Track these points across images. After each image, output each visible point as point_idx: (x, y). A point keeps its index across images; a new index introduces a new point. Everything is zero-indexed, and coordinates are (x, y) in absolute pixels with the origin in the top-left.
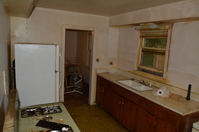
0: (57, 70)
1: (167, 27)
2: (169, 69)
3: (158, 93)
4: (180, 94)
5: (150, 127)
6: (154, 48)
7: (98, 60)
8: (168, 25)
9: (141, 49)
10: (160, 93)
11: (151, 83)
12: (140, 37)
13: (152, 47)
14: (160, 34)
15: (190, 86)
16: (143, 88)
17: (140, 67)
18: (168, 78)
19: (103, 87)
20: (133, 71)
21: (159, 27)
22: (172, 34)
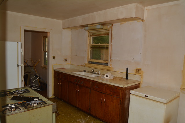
0: (20, 64)
1: (109, 27)
2: (112, 59)
3: (105, 76)
4: (121, 77)
5: (102, 103)
6: (100, 44)
7: (54, 58)
8: (109, 25)
9: (90, 46)
10: (107, 76)
11: (99, 71)
12: (89, 36)
13: (98, 44)
14: (102, 33)
15: (127, 69)
16: (93, 75)
17: (90, 60)
18: (112, 66)
19: (60, 80)
20: (85, 65)
21: (102, 27)
22: (112, 32)
